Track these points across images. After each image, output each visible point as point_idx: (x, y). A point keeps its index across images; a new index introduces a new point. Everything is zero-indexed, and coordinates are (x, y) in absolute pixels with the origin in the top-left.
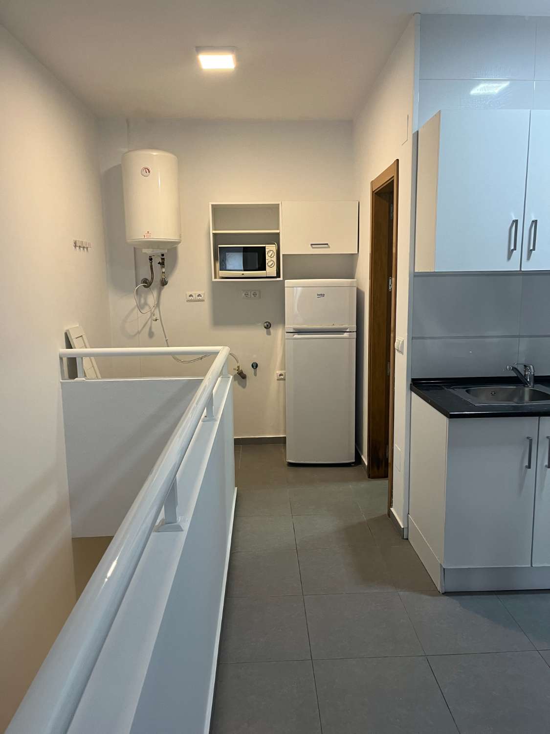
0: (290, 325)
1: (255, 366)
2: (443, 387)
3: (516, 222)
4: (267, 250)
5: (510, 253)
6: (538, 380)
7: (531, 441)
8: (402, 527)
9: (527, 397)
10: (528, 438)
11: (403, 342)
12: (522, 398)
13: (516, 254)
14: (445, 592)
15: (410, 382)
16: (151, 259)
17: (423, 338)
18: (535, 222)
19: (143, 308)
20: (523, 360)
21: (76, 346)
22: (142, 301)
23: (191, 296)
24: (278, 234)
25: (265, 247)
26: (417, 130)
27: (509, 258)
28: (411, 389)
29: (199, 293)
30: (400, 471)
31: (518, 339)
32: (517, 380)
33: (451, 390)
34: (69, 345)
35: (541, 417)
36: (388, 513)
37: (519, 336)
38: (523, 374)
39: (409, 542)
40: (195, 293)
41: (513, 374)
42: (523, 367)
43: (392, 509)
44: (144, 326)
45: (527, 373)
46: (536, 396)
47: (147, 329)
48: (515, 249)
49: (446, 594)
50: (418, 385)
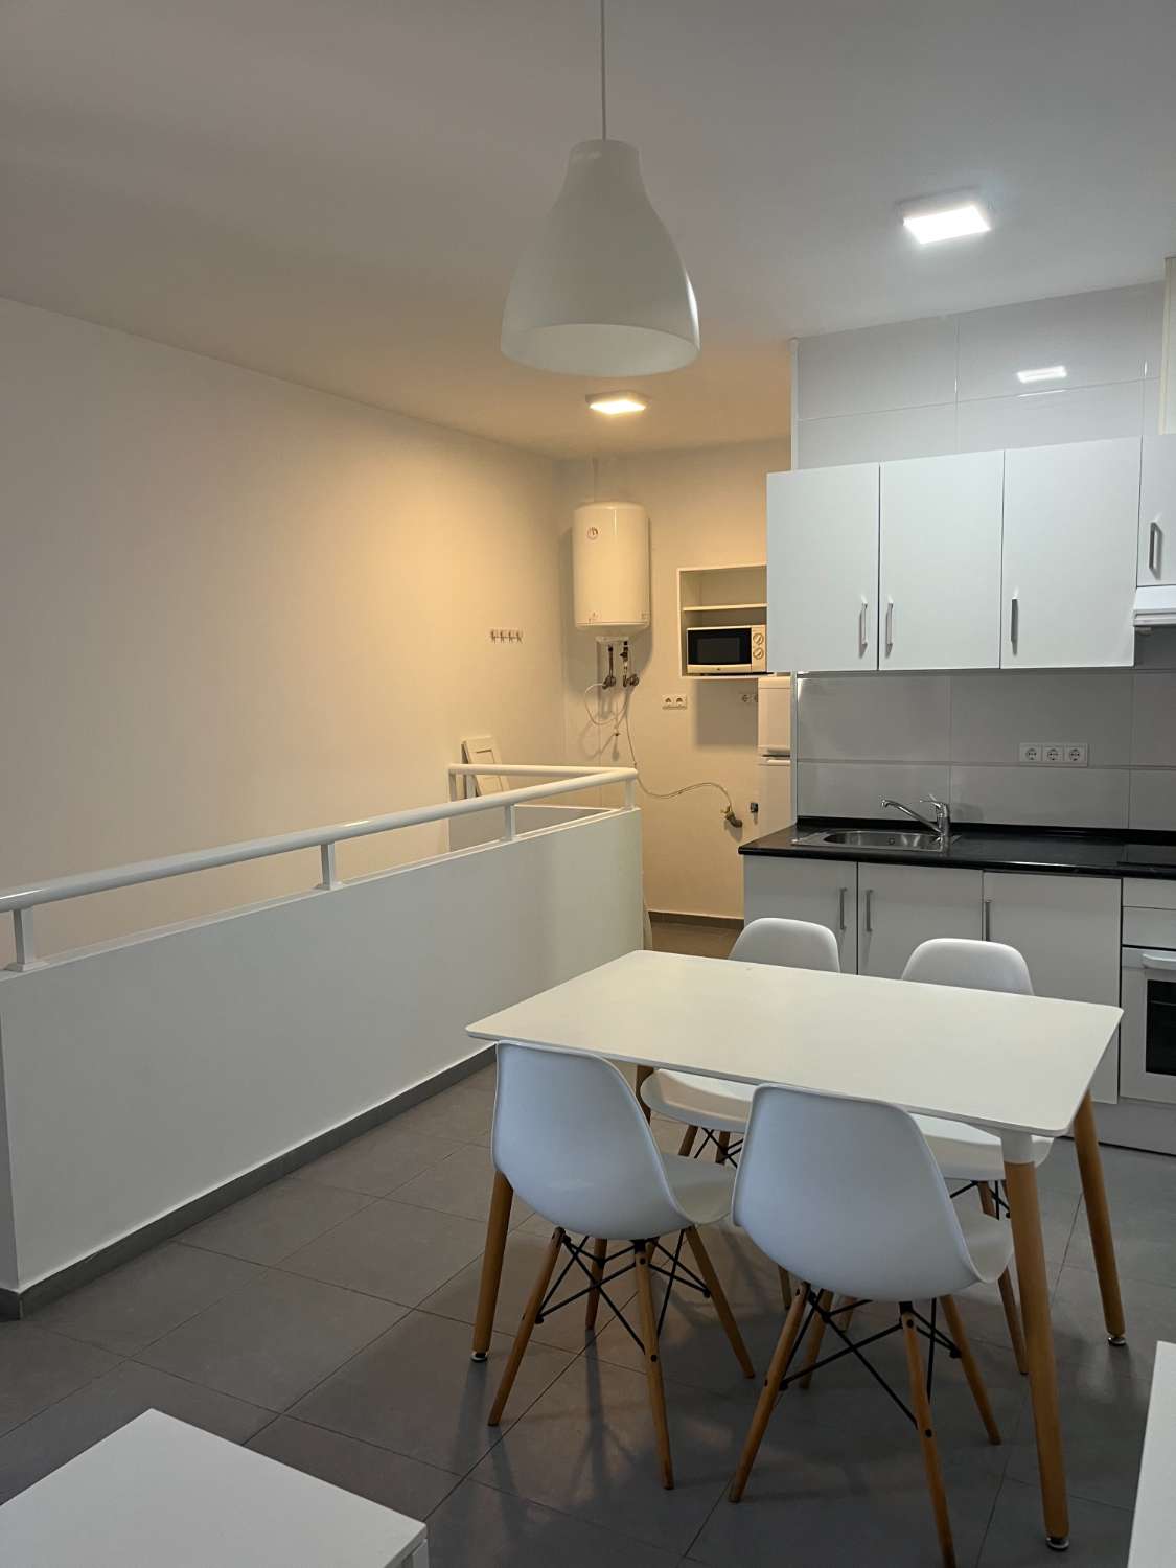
0: (764, 745)
1: (755, 809)
4: (753, 634)
16: (611, 649)
17: (812, 761)
19: (606, 718)
21: (473, 760)
22: (606, 708)
23: (668, 700)
24: (765, 608)
25: (750, 629)
29: (680, 696)
31: (948, 767)
34: (466, 761)
37: (950, 764)
40: (674, 697)
44: (607, 744)
47: (610, 749)
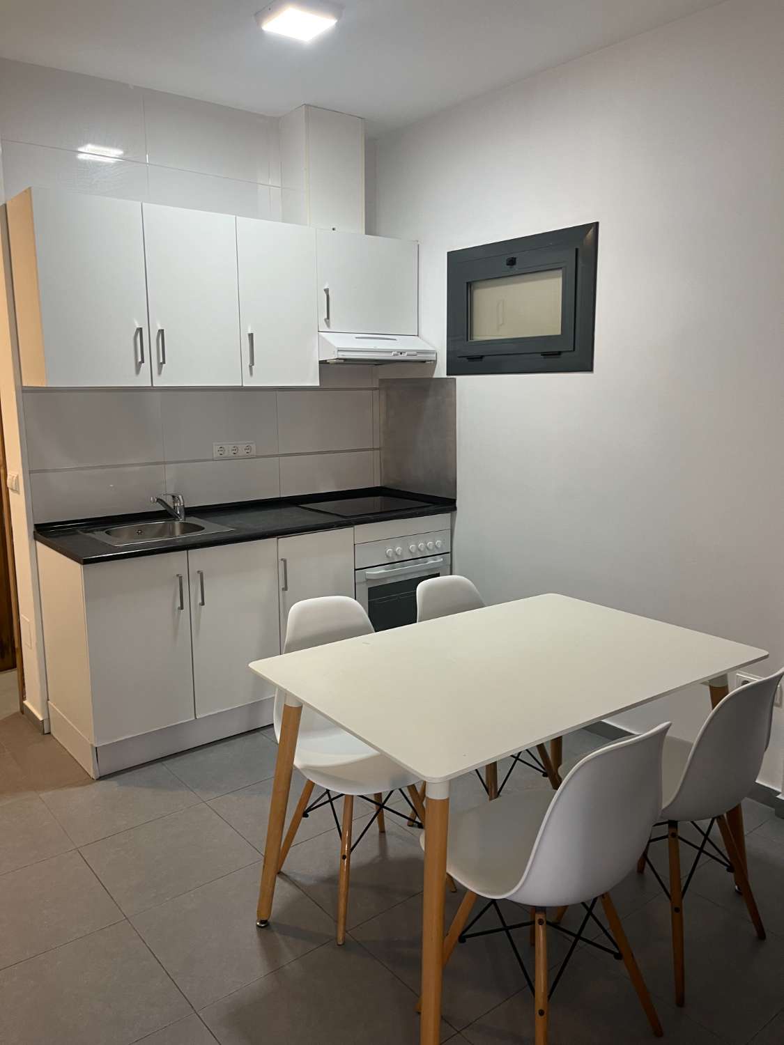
2: (78, 531)
3: (140, 330)
5: (138, 366)
6: (190, 512)
7: (181, 578)
8: (41, 719)
9: (178, 532)
10: (178, 575)
11: (17, 477)
12: (172, 534)
13: (145, 367)
14: (100, 777)
15: (33, 529)
17: (44, 471)
18: (161, 331)
20: (171, 491)
26: (4, 203)
27: (138, 371)
28: (36, 538)
30: (31, 648)
31: (163, 465)
32: (166, 515)
33: (88, 534)
35: (189, 551)
36: (21, 709)
37: (164, 463)
38: (173, 507)
39: (53, 736)
41: (161, 508)
42: (171, 497)
43: (26, 702)
45: (176, 505)
46: (187, 528)
48: (143, 361)
49: (100, 778)
50: (44, 532)
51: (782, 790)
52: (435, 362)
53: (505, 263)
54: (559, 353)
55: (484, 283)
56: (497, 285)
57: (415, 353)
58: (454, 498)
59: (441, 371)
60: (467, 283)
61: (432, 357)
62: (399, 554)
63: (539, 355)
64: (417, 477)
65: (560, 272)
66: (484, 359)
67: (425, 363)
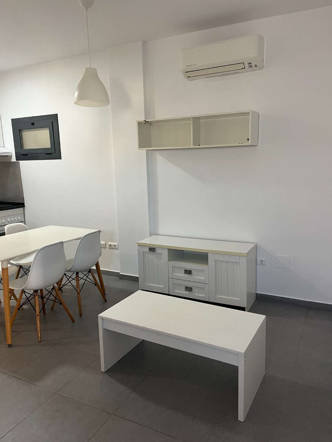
51: (120, 271)
52: (11, 156)
53: (31, 124)
54: (51, 154)
55: (25, 130)
56: (29, 131)
57: (3, 153)
58: (23, 202)
59: (14, 159)
60: (19, 130)
61: (10, 154)
62: (4, 222)
63: (45, 154)
64: (10, 196)
65: (48, 128)
66: (28, 155)
67: (9, 157)
